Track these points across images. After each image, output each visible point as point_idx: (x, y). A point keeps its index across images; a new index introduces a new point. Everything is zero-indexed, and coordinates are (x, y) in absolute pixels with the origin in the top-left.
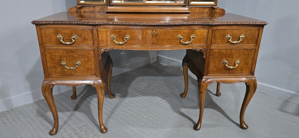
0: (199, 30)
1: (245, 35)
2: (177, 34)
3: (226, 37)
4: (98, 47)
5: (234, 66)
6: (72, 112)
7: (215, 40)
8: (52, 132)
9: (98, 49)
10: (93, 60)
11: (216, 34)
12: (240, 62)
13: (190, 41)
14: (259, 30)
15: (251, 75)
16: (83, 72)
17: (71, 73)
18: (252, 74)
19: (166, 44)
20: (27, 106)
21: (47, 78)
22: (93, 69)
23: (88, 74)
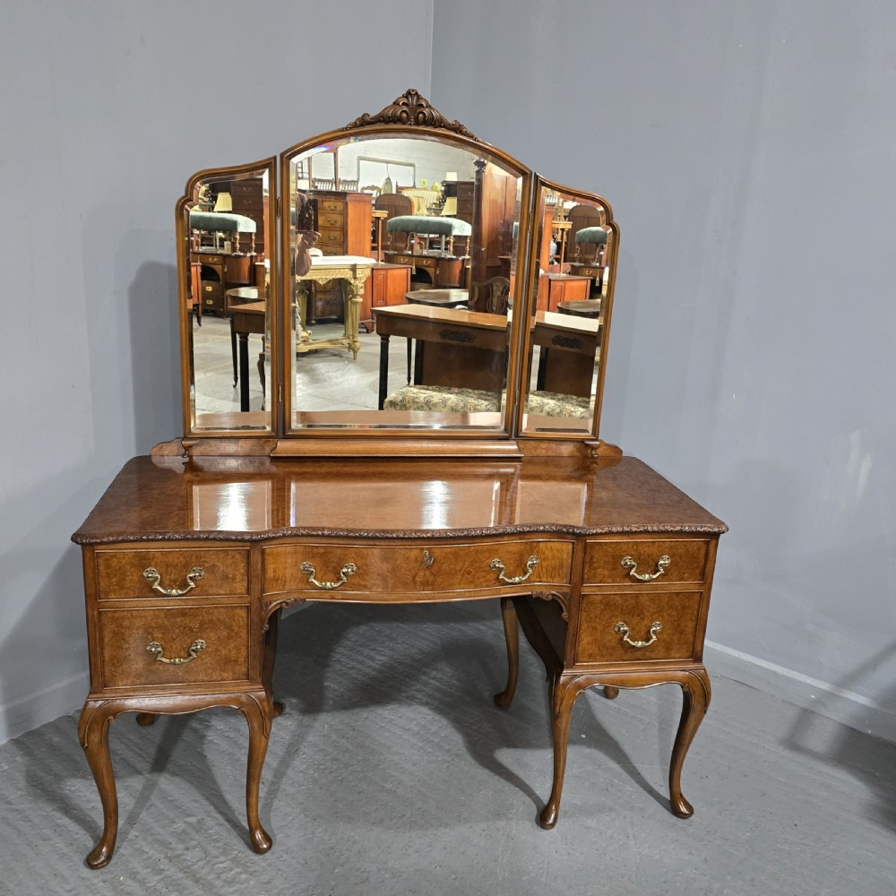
0: (549, 544)
1: (672, 556)
2: (488, 558)
3: (623, 563)
4: (260, 599)
5: (648, 640)
6: (147, 775)
7: (593, 572)
8: (98, 858)
9: (261, 603)
10: (244, 635)
11: (596, 556)
12: (662, 629)
13: (525, 573)
14: (707, 543)
15: (695, 661)
16: (210, 671)
17: (174, 675)
18: (697, 658)
19: (460, 584)
21: (98, 693)
22: (242, 659)
23: (225, 675)
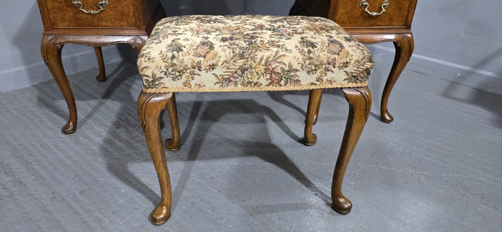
5: (379, 12)
6: (100, 100)
8: (68, 128)
12: (390, 4)
15: (406, 29)
16: (113, 20)
17: (92, 21)
18: (408, 26)
20: (20, 91)
21: (50, 31)
22: (131, 14)
23: (123, 23)
